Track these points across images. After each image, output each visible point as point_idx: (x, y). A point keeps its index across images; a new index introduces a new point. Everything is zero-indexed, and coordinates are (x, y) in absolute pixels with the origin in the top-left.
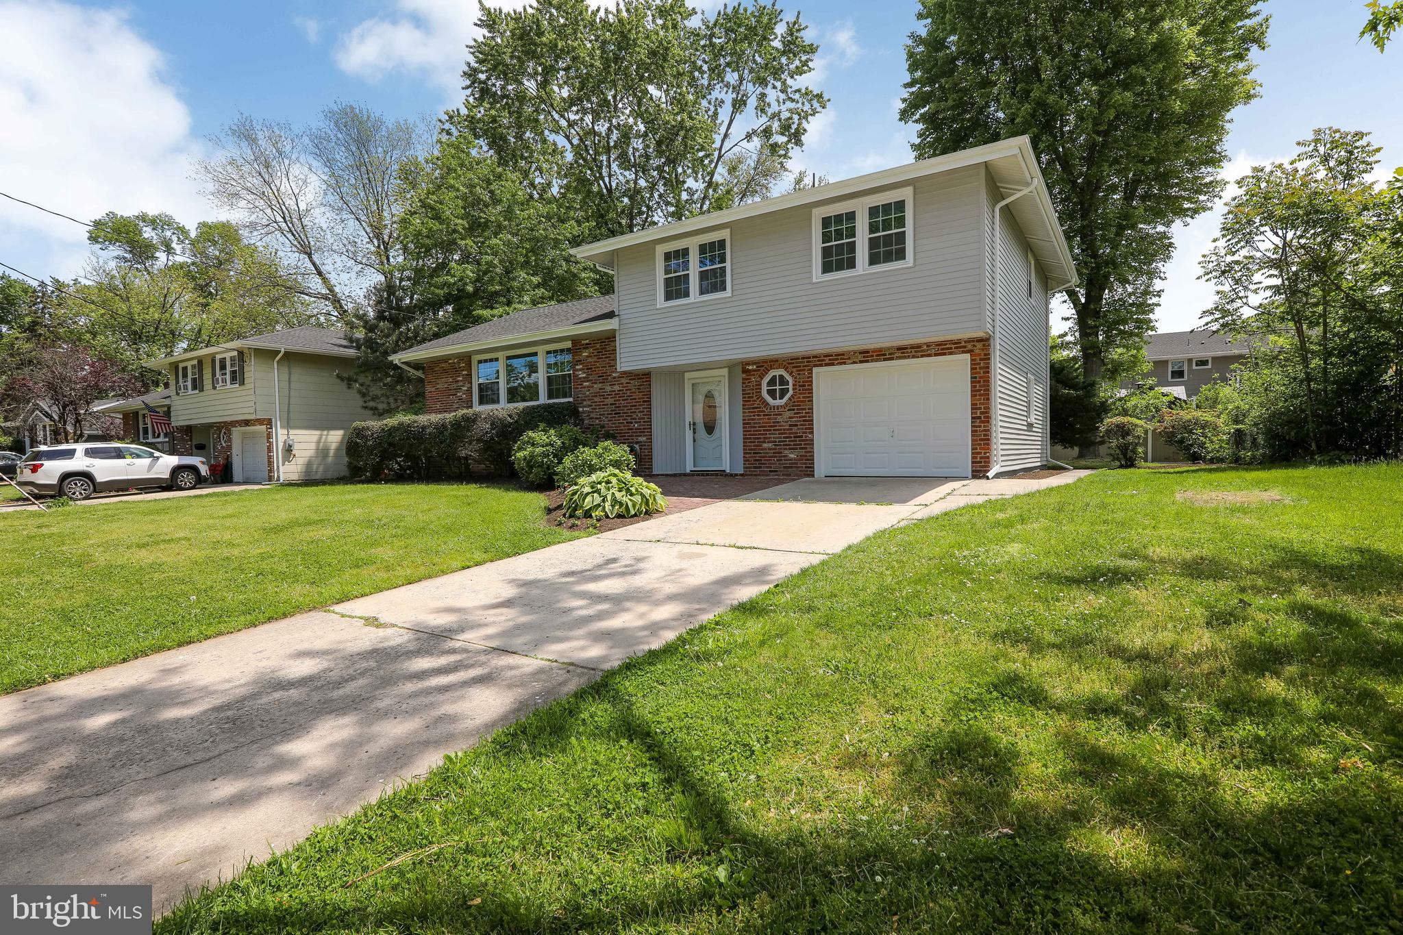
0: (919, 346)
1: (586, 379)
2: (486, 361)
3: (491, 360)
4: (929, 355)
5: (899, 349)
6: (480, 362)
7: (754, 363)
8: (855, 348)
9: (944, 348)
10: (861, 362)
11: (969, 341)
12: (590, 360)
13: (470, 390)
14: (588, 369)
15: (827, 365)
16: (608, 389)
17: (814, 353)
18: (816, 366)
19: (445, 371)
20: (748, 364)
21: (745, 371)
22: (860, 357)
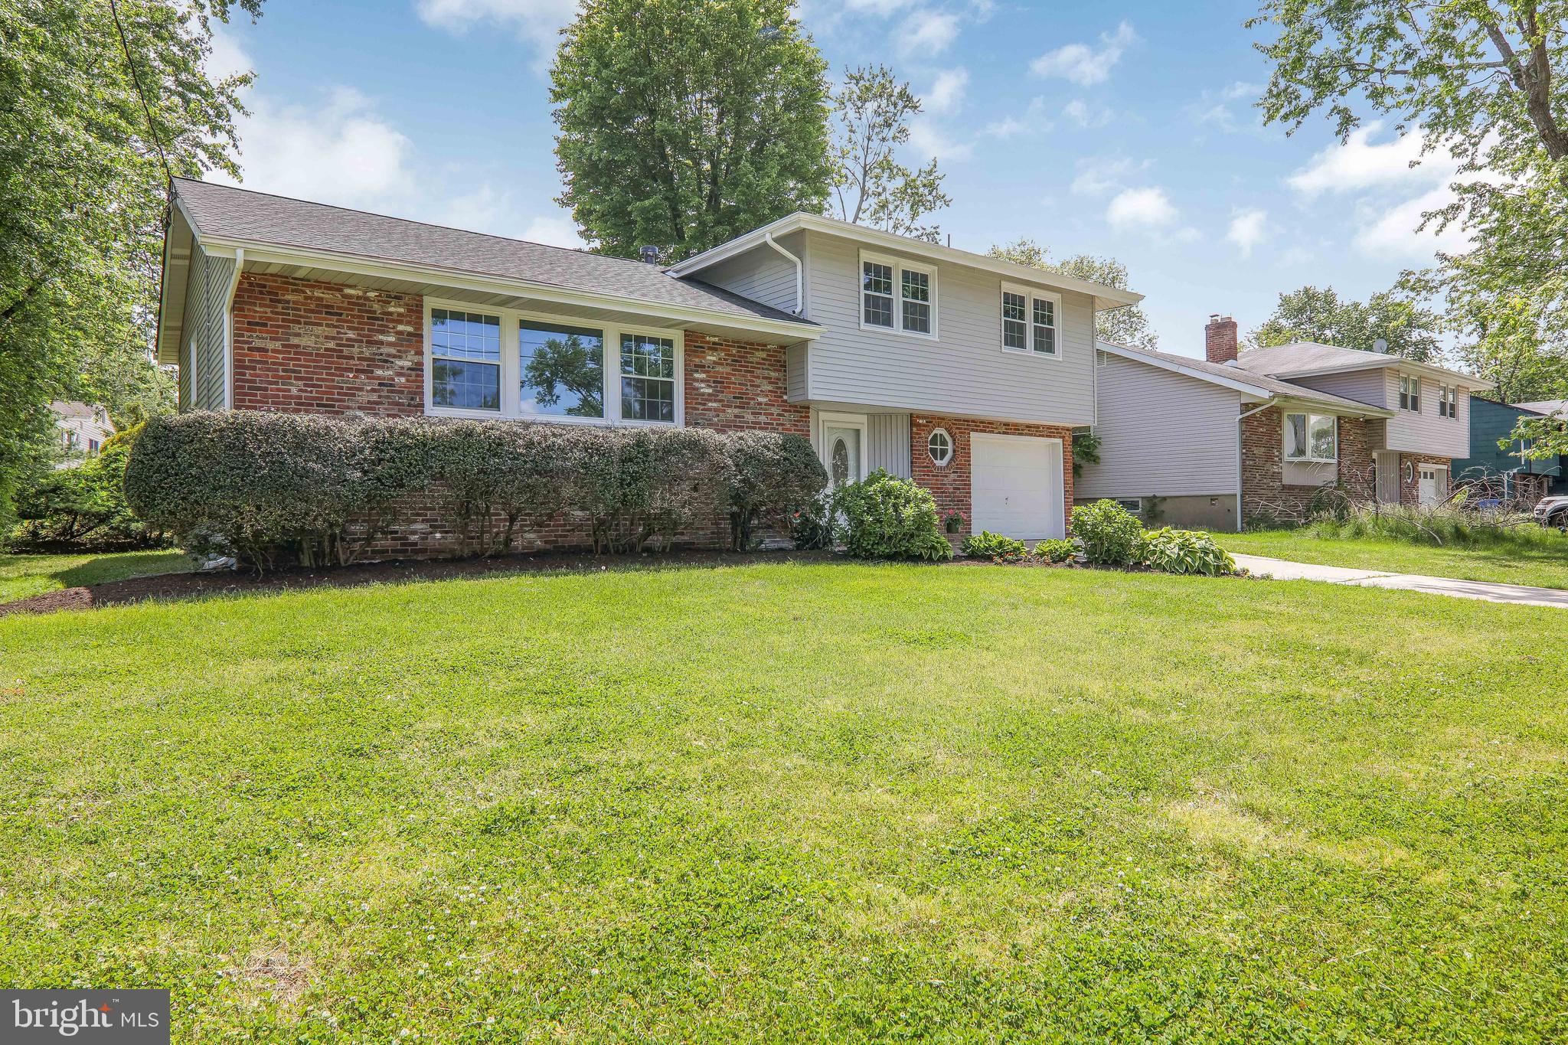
0: (1038, 427)
1: (712, 397)
2: (458, 316)
3: (475, 318)
4: (1043, 436)
5: (1027, 426)
6: (439, 315)
7: (923, 417)
8: (1001, 420)
9: (1050, 431)
10: (1004, 433)
11: (1063, 428)
12: (719, 369)
13: (418, 368)
14: (718, 383)
15: (981, 431)
16: (750, 418)
17: (973, 418)
18: (973, 430)
19: (329, 310)
20: (918, 417)
21: (913, 424)
22: (1003, 429)
